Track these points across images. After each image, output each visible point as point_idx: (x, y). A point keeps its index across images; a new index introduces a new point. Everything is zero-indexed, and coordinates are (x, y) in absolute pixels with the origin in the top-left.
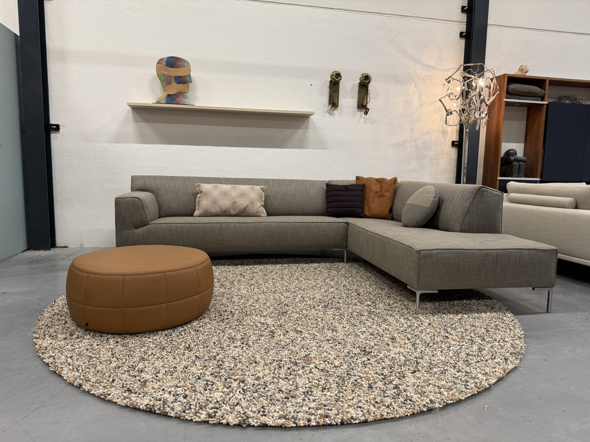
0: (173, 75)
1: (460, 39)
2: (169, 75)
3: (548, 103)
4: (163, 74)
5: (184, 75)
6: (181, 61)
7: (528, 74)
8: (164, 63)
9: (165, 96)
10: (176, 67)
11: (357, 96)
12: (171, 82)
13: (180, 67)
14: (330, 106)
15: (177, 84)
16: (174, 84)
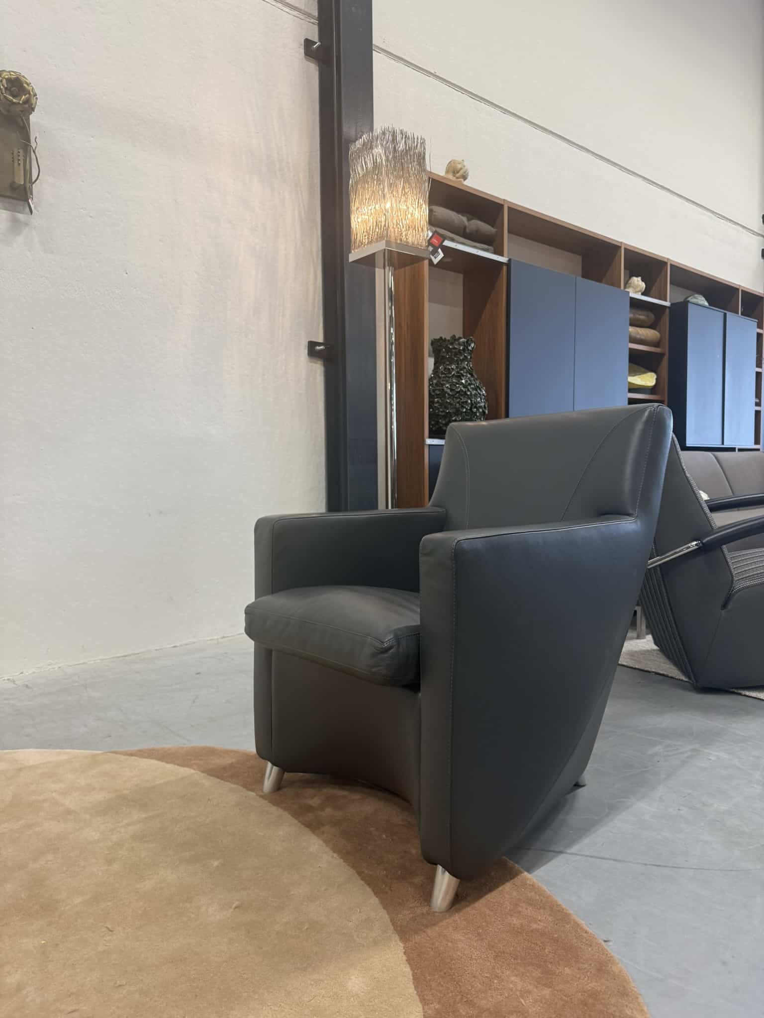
1: (305, 58)
3: (510, 260)
7: (467, 183)
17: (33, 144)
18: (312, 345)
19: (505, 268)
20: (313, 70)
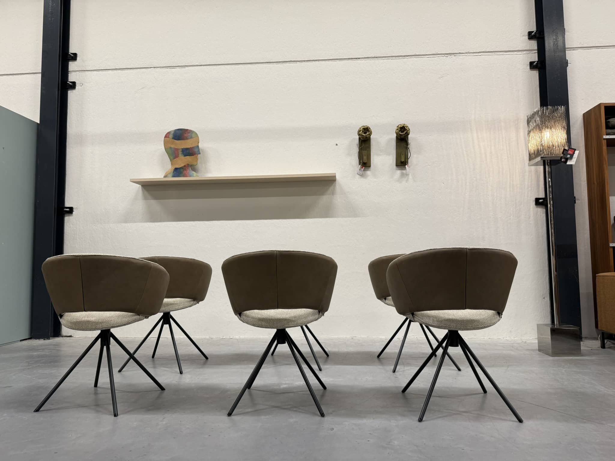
0: (180, 148)
2: (176, 147)
4: (171, 148)
5: (192, 147)
6: (189, 133)
8: (171, 136)
9: (173, 170)
10: (183, 139)
11: (394, 152)
12: (178, 155)
13: (187, 139)
14: (360, 166)
15: (184, 156)
16: (181, 156)
18: (537, 200)
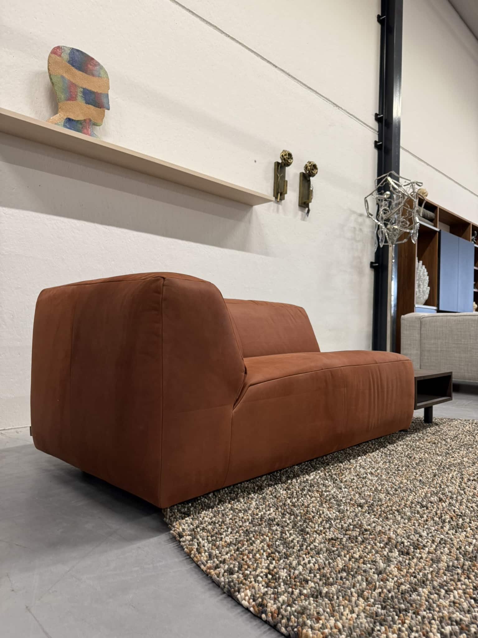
0: (81, 86)
1: (374, 147)
2: (73, 81)
3: (439, 230)
4: (62, 78)
5: (98, 91)
6: (96, 65)
8: (64, 55)
9: (63, 120)
10: (86, 72)
12: (76, 96)
13: (92, 74)
15: (86, 103)
16: (80, 102)
17: (311, 186)
18: (372, 263)
19: (438, 233)
20: (376, 152)
